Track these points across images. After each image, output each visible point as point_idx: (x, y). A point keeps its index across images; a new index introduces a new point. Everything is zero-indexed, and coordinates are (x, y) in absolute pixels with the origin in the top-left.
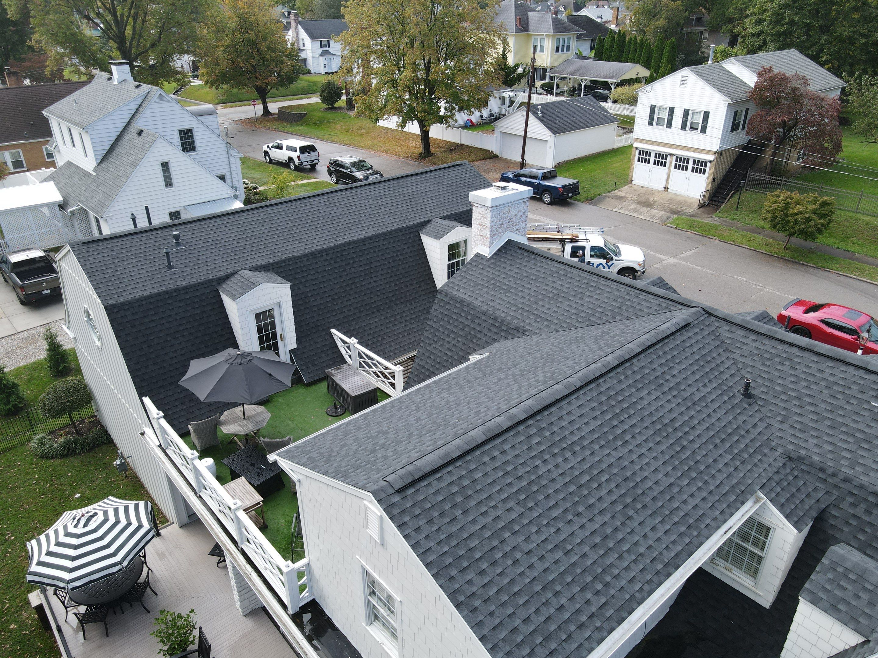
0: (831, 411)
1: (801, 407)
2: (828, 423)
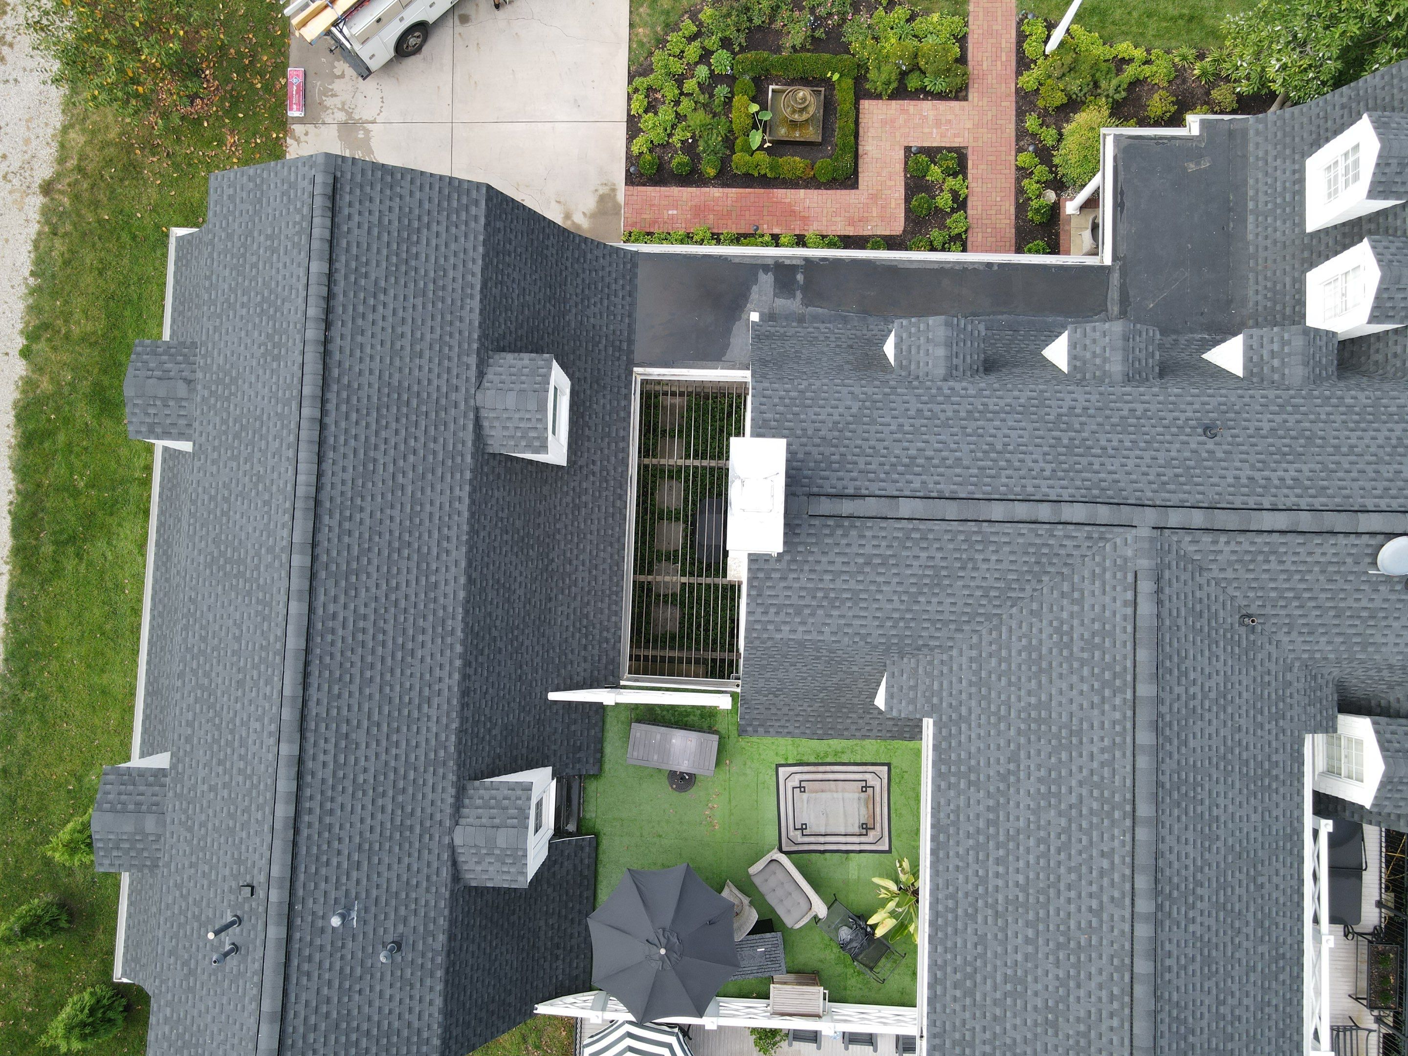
0: (1332, 599)
1: (1301, 607)
2: (1332, 613)
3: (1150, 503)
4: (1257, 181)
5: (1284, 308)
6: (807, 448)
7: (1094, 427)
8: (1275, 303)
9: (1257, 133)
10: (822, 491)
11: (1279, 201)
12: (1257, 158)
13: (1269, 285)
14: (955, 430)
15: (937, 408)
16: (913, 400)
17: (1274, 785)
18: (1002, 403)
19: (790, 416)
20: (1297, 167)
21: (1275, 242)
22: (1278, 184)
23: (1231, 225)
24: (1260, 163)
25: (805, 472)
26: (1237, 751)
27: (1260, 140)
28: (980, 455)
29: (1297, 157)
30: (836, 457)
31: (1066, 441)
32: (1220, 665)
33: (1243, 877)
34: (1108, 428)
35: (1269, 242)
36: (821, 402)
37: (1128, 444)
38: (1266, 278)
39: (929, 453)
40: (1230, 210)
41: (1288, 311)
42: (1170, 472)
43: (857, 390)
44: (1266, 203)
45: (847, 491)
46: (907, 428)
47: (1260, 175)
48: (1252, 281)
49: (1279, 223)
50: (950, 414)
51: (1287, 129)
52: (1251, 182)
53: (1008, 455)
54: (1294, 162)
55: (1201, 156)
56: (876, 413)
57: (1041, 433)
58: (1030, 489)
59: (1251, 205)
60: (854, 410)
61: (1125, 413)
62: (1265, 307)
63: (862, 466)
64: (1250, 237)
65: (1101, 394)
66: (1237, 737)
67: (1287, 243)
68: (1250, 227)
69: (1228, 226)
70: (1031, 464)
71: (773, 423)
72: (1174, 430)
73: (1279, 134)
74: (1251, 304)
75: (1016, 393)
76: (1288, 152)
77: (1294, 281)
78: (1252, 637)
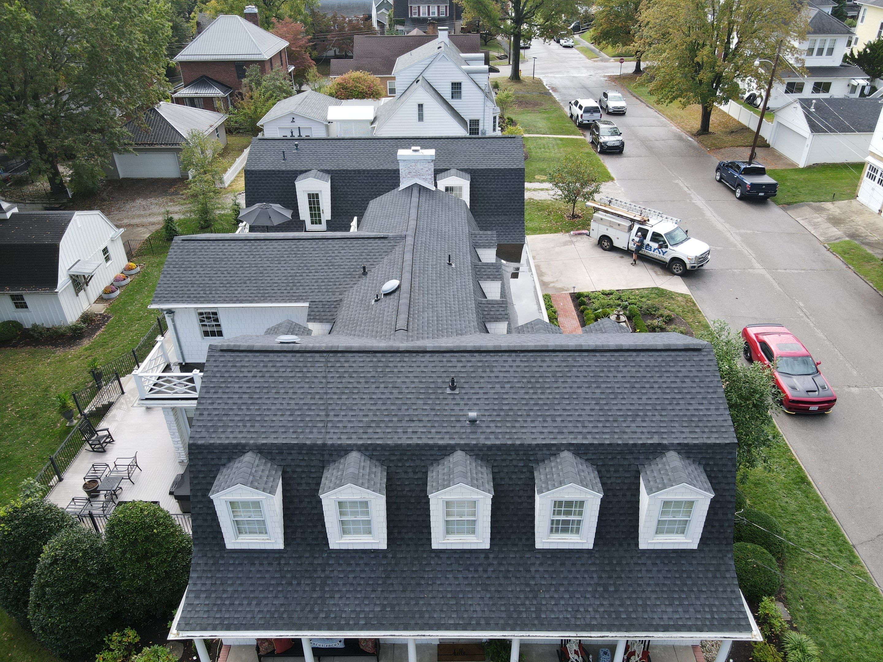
17: (288, 288)
26: (307, 271)
32: (345, 263)
33: (252, 275)
66: (313, 271)
78: (357, 276)
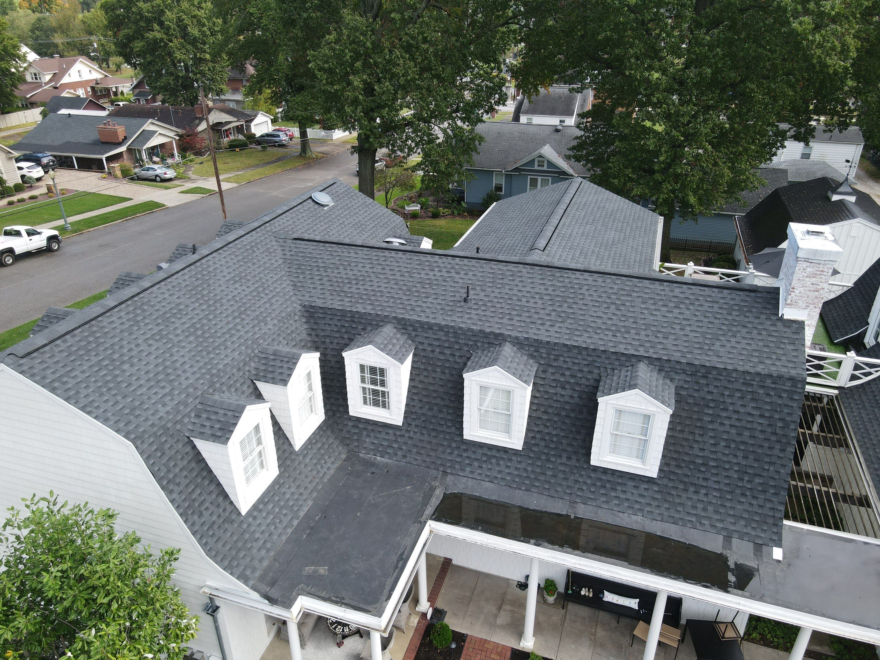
3: (526, 266)
4: (280, 535)
5: (320, 448)
6: (757, 321)
7: (542, 312)
8: (323, 455)
9: (254, 570)
10: (747, 293)
11: (277, 510)
12: (268, 550)
13: (319, 467)
14: (641, 322)
15: (652, 338)
16: (669, 346)
18: (602, 336)
19: (772, 345)
20: (251, 519)
21: (298, 487)
22: (269, 521)
23: (317, 518)
24: (269, 545)
25: (759, 306)
27: (256, 563)
28: (628, 304)
29: (245, 526)
30: (734, 313)
31: (565, 305)
34: (533, 310)
35: (302, 490)
36: (745, 352)
37: (524, 300)
38: (318, 472)
39: (665, 309)
40: (312, 528)
41: (319, 445)
42: (505, 281)
43: (715, 359)
44: (285, 515)
45: (729, 291)
46: (678, 327)
47: (275, 537)
48: (328, 477)
49: (288, 496)
50: (643, 333)
51: (234, 553)
52: (284, 538)
53: (608, 301)
54: (249, 525)
55: (309, 577)
56: (701, 340)
57: (580, 312)
58: (600, 280)
59: (295, 523)
60: (718, 343)
61: (517, 318)
62: (330, 457)
63: (716, 305)
64: (310, 503)
65: (527, 333)
67: (292, 480)
68: (306, 509)
69: (320, 519)
70: (594, 294)
71: (786, 341)
72: (489, 304)
73: (241, 555)
74: (336, 465)
75: (589, 341)
76: (247, 536)
77: (305, 456)
